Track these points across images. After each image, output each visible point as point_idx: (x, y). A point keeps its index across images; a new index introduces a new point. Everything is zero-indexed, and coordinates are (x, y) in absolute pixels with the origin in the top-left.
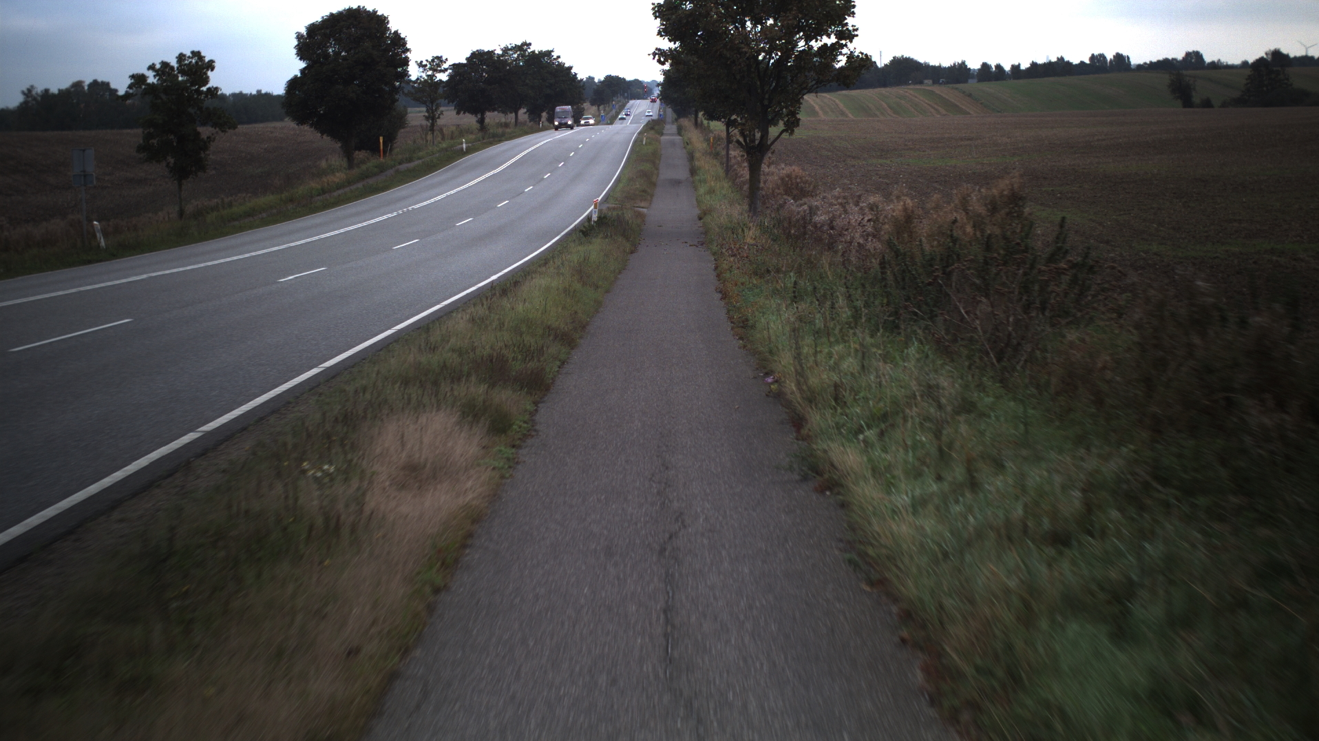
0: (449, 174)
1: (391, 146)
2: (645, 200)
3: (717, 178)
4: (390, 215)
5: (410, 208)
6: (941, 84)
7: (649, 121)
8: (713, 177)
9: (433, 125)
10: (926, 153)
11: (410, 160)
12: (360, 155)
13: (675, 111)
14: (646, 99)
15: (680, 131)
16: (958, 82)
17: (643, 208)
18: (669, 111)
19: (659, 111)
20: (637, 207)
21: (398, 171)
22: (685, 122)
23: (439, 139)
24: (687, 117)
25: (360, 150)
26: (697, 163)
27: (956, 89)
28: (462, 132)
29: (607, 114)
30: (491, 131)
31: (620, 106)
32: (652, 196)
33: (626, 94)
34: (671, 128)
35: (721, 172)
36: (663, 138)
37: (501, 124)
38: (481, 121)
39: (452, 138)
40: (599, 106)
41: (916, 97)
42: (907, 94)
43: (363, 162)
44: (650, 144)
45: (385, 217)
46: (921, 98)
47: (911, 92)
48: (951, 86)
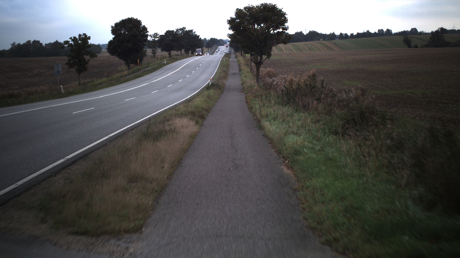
0: (162, 71)
1: (141, 62)
3: (248, 72)
4: (146, 84)
6: (326, 40)
7: (226, 54)
8: (246, 72)
9: (154, 55)
11: (148, 67)
12: (132, 65)
14: (224, 46)
16: (332, 39)
17: (224, 81)
18: (233, 50)
20: (222, 81)
21: (144, 71)
22: (238, 54)
23: (156, 60)
24: (238, 52)
25: (131, 64)
26: (241, 68)
27: (331, 42)
28: (163, 58)
29: (211, 51)
30: (173, 57)
31: (216, 48)
32: (227, 78)
33: (217, 44)
34: (233, 56)
35: (249, 70)
36: (231, 59)
37: (176, 55)
38: (170, 54)
39: (161, 60)
40: (208, 48)
41: (317, 45)
42: (314, 44)
43: (133, 68)
44: (226, 61)
46: (319, 45)
47: (316, 43)
48: (329, 41)
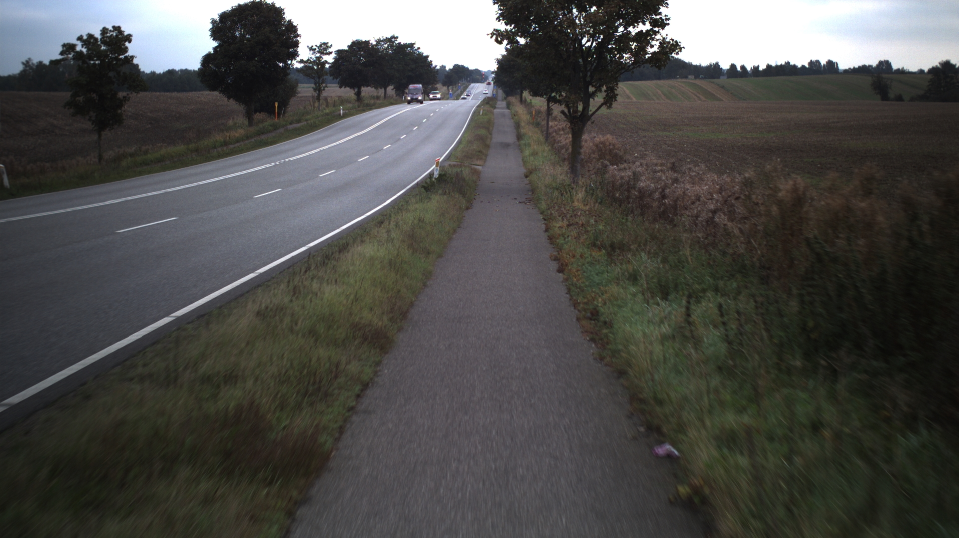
1: (284, 110)
2: (481, 159)
3: (539, 143)
4: (268, 166)
5: (287, 160)
6: (700, 79)
7: (485, 98)
8: (536, 142)
9: (319, 95)
10: (700, 128)
11: (299, 121)
12: (258, 116)
13: (505, 92)
14: (483, 83)
15: (509, 106)
16: (713, 77)
17: (478, 165)
18: (500, 92)
19: (493, 91)
20: (474, 165)
22: (513, 99)
23: (324, 106)
24: (514, 96)
25: (259, 112)
26: (522, 131)
27: (713, 82)
29: (454, 93)
30: (366, 102)
31: (464, 87)
32: (486, 156)
33: (469, 79)
34: (501, 104)
35: (542, 139)
36: (496, 111)
37: (374, 96)
38: (358, 94)
39: (334, 106)
40: (448, 87)
41: (682, 87)
42: (676, 85)
43: (261, 122)
44: (486, 114)
45: (263, 167)
46: (687, 88)
47: (680, 84)
48: (709, 80)
